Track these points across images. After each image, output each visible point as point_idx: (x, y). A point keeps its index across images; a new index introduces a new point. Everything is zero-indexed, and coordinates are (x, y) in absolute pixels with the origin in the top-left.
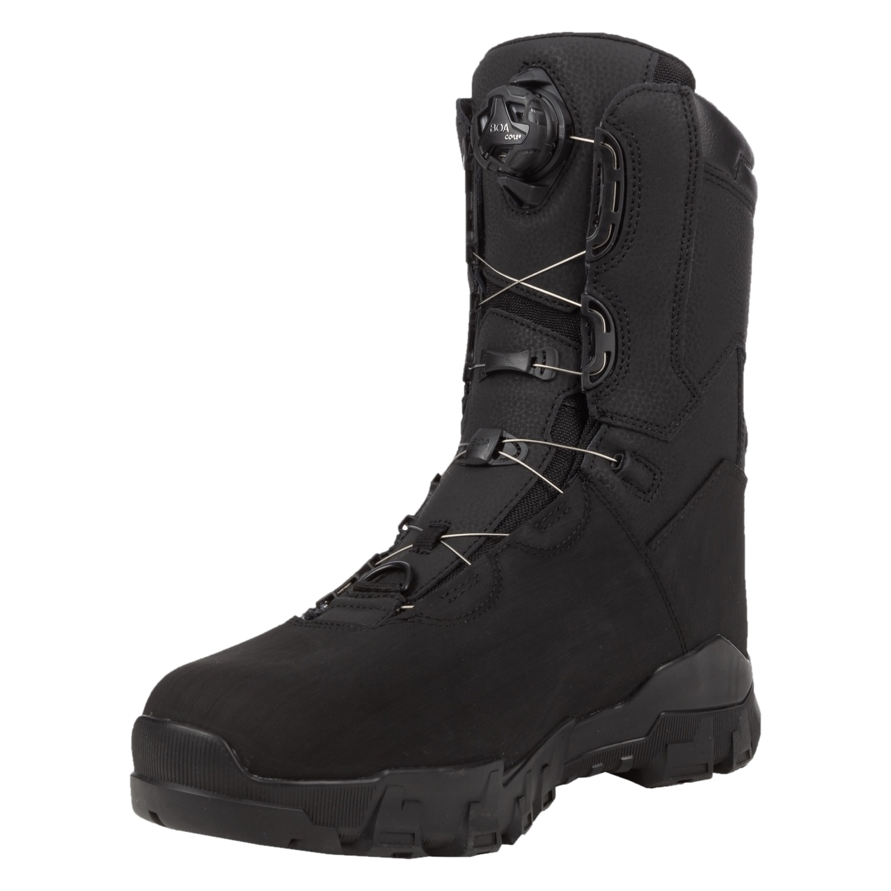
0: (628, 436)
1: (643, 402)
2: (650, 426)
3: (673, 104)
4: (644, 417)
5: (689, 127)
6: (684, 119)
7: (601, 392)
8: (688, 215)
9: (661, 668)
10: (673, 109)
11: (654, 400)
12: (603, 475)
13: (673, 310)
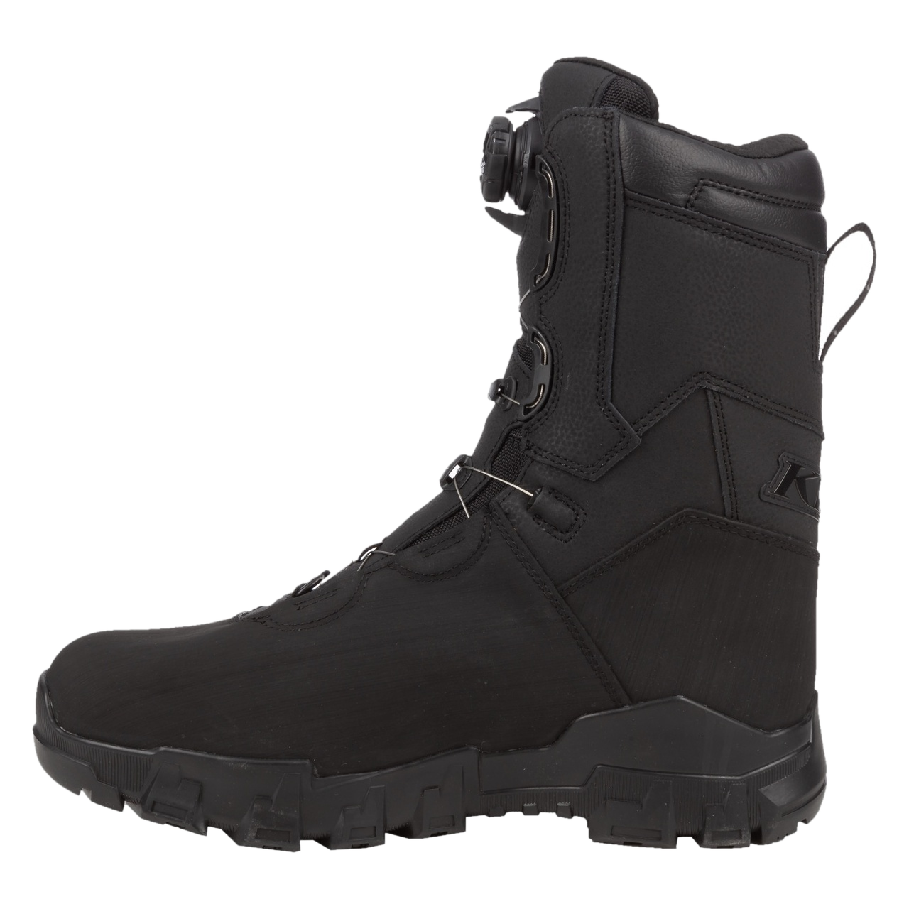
0: (547, 472)
1: (565, 439)
2: (571, 463)
3: (593, 129)
4: (563, 454)
5: (607, 152)
6: (603, 144)
7: (532, 425)
8: (610, 245)
9: (583, 717)
10: (591, 134)
11: (576, 438)
12: (512, 509)
13: (600, 344)
